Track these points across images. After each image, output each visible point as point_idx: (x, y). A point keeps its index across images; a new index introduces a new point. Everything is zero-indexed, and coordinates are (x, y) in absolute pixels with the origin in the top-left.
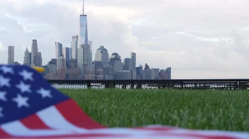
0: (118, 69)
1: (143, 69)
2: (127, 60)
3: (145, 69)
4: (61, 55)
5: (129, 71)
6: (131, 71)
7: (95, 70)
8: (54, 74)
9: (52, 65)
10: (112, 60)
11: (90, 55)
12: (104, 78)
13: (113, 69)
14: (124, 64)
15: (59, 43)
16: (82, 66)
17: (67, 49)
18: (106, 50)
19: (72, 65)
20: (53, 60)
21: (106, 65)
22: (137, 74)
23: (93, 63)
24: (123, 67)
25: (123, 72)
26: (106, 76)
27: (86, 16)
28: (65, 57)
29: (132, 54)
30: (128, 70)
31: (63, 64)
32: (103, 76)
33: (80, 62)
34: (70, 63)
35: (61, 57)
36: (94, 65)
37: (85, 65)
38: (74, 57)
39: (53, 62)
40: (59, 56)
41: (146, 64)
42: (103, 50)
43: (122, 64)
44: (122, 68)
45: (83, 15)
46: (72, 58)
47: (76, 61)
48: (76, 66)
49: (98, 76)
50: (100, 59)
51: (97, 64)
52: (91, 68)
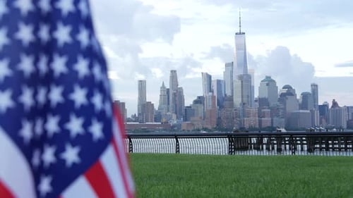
0: (292, 107)
1: (330, 107)
2: (305, 96)
3: (332, 107)
4: (211, 90)
5: (309, 111)
6: (311, 111)
7: (259, 110)
8: (201, 118)
9: (198, 105)
10: (282, 95)
11: (251, 89)
12: (272, 123)
13: (285, 109)
14: (301, 101)
15: (207, 74)
16: (241, 104)
17: (219, 82)
18: (274, 81)
19: (226, 103)
20: (199, 97)
21: (274, 103)
22: (320, 115)
23: (256, 101)
24: (299, 105)
25: (299, 113)
26: (275, 119)
27: (244, 33)
28: (215, 94)
29: (312, 86)
30: (307, 109)
31: (214, 103)
32: (270, 119)
33: (237, 101)
34: (223, 102)
35: (210, 94)
36: (257, 104)
37: (244, 104)
38: (228, 93)
39: (199, 101)
40: (208, 93)
41: (334, 100)
42: (269, 82)
43: (298, 100)
44: (298, 107)
45: (240, 33)
46: (225, 95)
47: (231, 99)
48: (232, 105)
49: (263, 119)
50: (265, 95)
51: (262, 102)
52: (254, 108)
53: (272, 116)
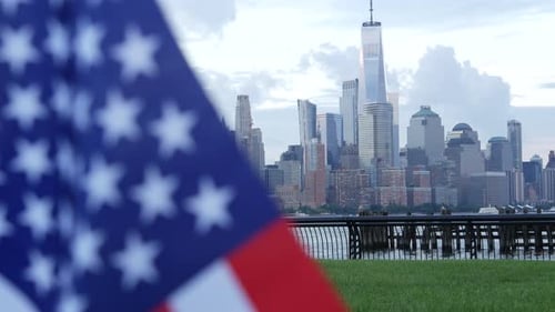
0: (471, 167)
1: (544, 167)
2: (496, 144)
3: (549, 165)
4: (315, 134)
5: (503, 174)
6: (509, 173)
7: (409, 171)
8: (296, 187)
9: (291, 162)
10: (453, 143)
11: (393, 130)
12: (433, 196)
13: (457, 170)
14: (488, 155)
15: (307, 102)
16: (372, 161)
17: (330, 117)
18: (437, 116)
19: (345, 160)
20: (293, 148)
21: (437, 158)
22: (526, 181)
23: (402, 154)
24: (486, 161)
25: (486, 177)
26: (439, 189)
27: (379, 24)
28: (324, 140)
29: (509, 124)
30: (500, 169)
31: (321, 159)
32: (430, 189)
33: (366, 154)
34: (340, 156)
35: (314, 141)
36: (404, 160)
37: (379, 160)
38: (349, 139)
39: (293, 154)
40: (310, 138)
41: (552, 152)
42: (427, 118)
43: (483, 154)
44: (483, 168)
45: (372, 24)
46: (344, 143)
47: (354, 150)
48: (356, 162)
49: (416, 189)
50: (420, 143)
51: (414, 155)
52: (399, 167)
53: (432, 185)
